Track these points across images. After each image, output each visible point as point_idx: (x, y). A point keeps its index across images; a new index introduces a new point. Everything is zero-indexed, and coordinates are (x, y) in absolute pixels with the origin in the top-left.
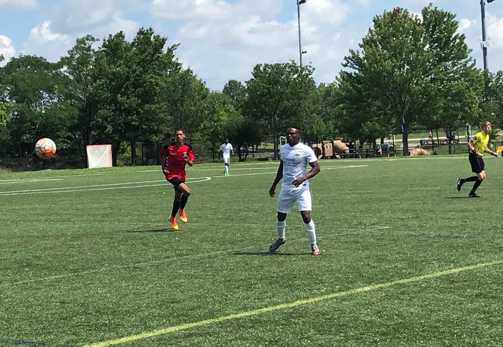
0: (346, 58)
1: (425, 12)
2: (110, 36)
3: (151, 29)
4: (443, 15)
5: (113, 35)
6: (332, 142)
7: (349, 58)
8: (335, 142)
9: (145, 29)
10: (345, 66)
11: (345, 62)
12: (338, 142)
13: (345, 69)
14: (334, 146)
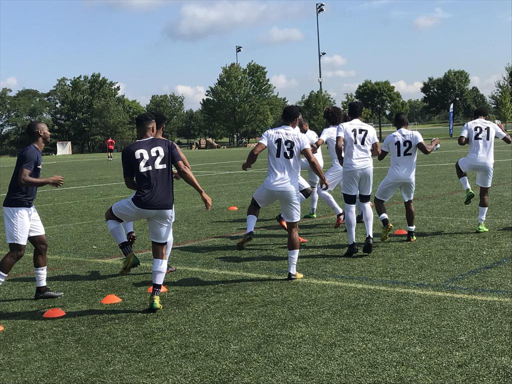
0: (207, 91)
1: (249, 66)
2: (74, 78)
3: (99, 74)
5: (76, 77)
6: (206, 140)
7: (209, 91)
8: (207, 139)
9: (96, 74)
10: (207, 95)
11: (207, 94)
12: (210, 140)
13: (208, 97)
14: (207, 142)
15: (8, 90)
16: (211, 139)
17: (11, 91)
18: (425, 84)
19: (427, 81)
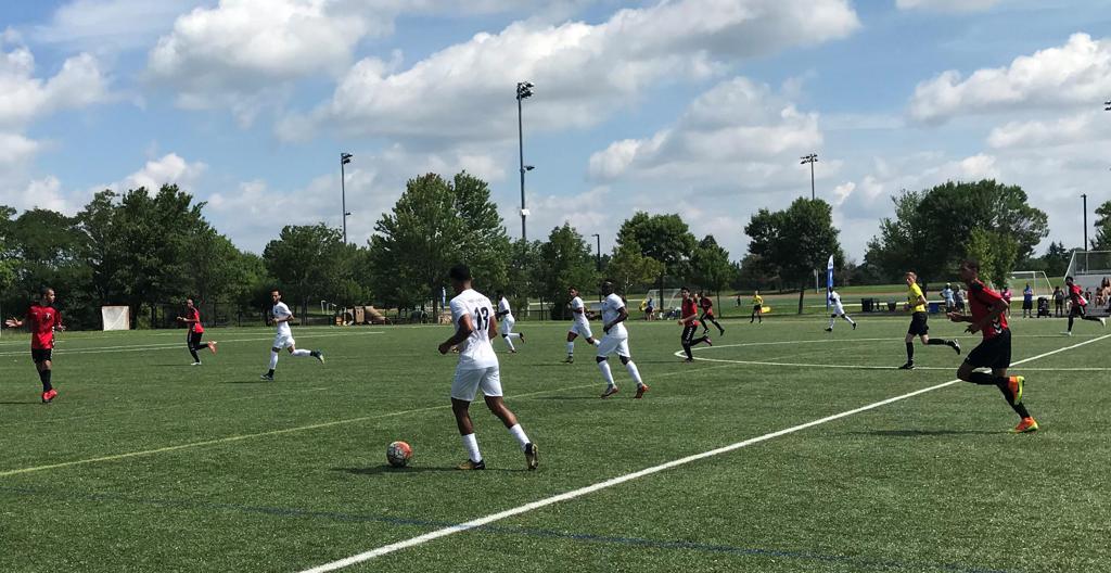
0: (378, 222)
1: (457, 178)
2: (131, 191)
3: (175, 186)
4: (476, 182)
5: (134, 190)
6: (364, 308)
7: (381, 222)
8: (367, 307)
9: (170, 185)
10: (377, 230)
11: (377, 226)
12: (370, 308)
13: (378, 233)
14: (366, 312)
15: (10, 210)
16: (372, 307)
17: (14, 212)
18: (753, 219)
19: (757, 214)
